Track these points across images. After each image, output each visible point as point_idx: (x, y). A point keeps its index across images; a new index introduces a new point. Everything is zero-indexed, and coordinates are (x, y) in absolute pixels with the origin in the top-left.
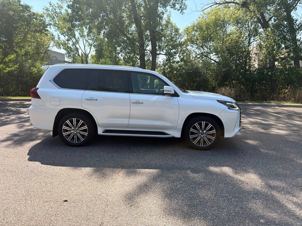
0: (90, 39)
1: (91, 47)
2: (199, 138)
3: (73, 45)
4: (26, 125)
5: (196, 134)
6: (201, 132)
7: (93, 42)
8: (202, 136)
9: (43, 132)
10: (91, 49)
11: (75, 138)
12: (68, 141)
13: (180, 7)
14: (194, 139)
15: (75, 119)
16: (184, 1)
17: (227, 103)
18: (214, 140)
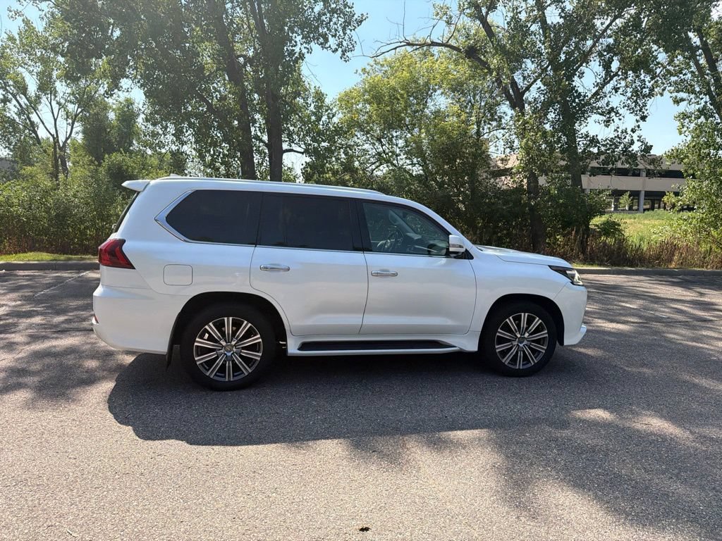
0: (71, 102)
1: (73, 123)
2: (514, 351)
3: (19, 114)
4: (16, 340)
5: (509, 341)
6: (519, 336)
7: (79, 110)
8: (521, 345)
9: (93, 357)
10: (75, 126)
11: (229, 367)
12: (209, 377)
13: (338, 45)
14: (504, 353)
15: (231, 318)
16: (348, 32)
17: (568, 272)
18: (544, 351)
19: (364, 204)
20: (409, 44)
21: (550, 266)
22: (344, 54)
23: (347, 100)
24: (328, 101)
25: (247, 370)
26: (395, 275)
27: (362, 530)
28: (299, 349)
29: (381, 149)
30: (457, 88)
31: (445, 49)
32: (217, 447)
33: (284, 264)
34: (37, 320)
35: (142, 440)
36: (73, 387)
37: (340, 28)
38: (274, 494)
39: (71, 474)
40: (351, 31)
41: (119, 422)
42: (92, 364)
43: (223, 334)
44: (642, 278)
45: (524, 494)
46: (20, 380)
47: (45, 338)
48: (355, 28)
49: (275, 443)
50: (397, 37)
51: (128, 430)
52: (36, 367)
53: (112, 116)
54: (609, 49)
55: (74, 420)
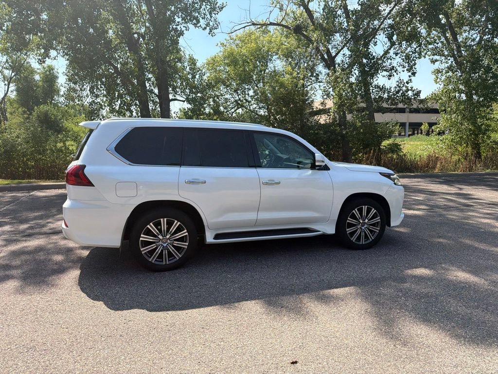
0: (6, 69)
1: (9, 84)
2: (359, 232)
5: (355, 225)
7: (13, 74)
8: (363, 228)
9: (58, 253)
10: (10, 86)
11: (165, 254)
12: (151, 262)
13: (207, 25)
14: (352, 234)
15: (165, 219)
16: (213, 15)
17: (392, 176)
18: (378, 231)
19: (254, 134)
20: (254, 24)
21: (380, 173)
22: (211, 31)
23: (213, 63)
24: (199, 65)
25: (178, 256)
26: (278, 183)
27: (293, 363)
28: (214, 239)
29: (238, 98)
30: (288, 55)
31: (278, 28)
32: (170, 312)
33: (202, 179)
34: (7, 228)
35: (113, 311)
36: (49, 275)
37: (207, 12)
38: (222, 343)
39: (68, 340)
40: (215, 14)
41: (92, 299)
42: (59, 258)
43: (160, 230)
44: (419, 180)
45: (393, 329)
46: (7, 273)
47: (16, 241)
48: (218, 12)
49: (211, 306)
50: (246, 19)
51: (100, 304)
52: (17, 262)
53: (37, 77)
54: (391, 26)
55: (57, 300)
